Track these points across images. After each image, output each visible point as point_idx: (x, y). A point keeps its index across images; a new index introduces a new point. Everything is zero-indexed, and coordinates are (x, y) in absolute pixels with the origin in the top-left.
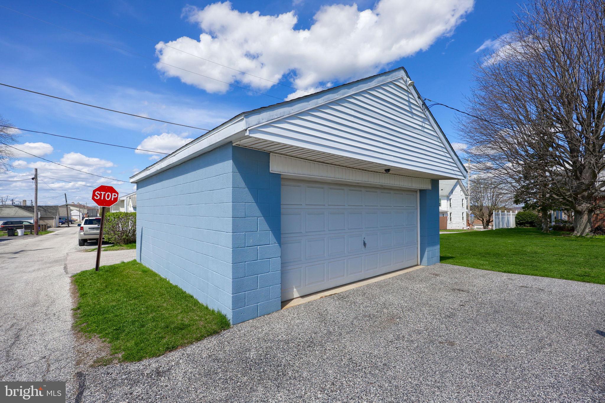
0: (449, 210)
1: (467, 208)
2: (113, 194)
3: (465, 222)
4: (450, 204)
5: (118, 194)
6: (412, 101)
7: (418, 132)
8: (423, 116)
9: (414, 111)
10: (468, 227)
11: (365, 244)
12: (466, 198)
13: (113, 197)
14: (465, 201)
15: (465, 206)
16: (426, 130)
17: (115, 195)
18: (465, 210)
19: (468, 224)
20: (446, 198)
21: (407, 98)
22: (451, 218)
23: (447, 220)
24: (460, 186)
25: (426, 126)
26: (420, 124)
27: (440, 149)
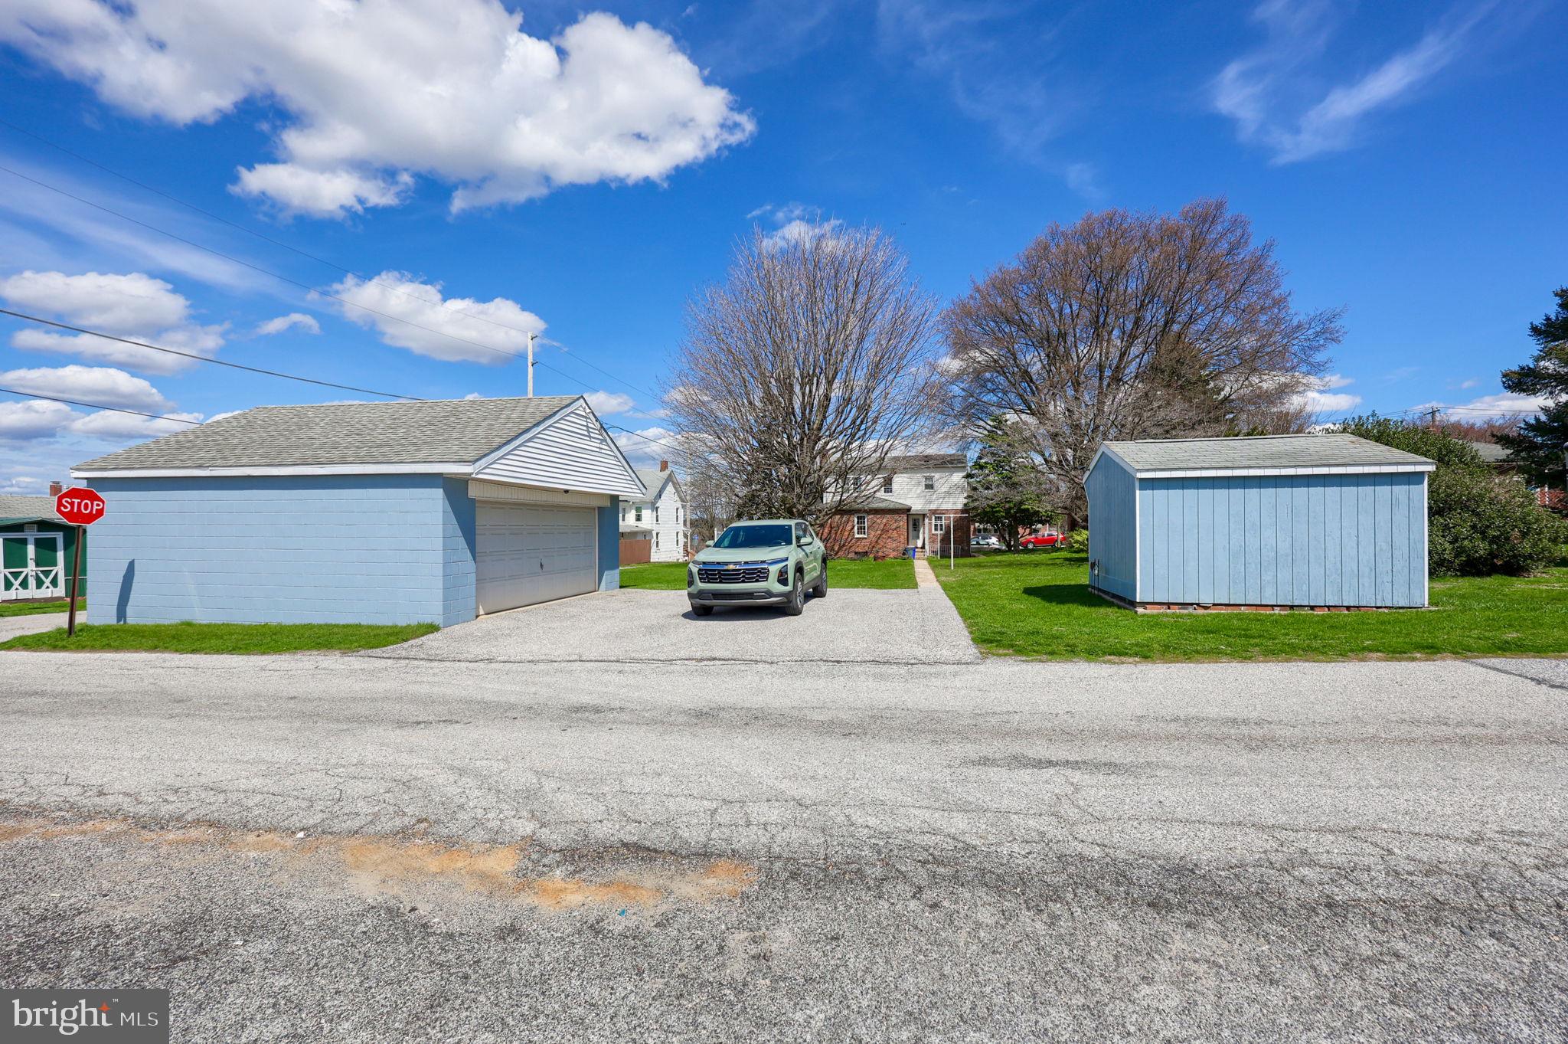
0: (655, 529)
1: (685, 524)
2: (95, 503)
3: (681, 549)
4: (657, 516)
5: (103, 502)
6: (590, 425)
7: (596, 454)
8: (600, 437)
9: (592, 435)
10: (687, 558)
11: (542, 566)
12: (684, 507)
13: (95, 507)
14: (681, 512)
15: (681, 520)
16: (603, 451)
17: (98, 505)
18: (681, 528)
19: (687, 553)
20: (650, 505)
21: (585, 424)
22: (657, 542)
23: (650, 548)
24: (674, 483)
25: (603, 447)
26: (598, 445)
27: (617, 467)
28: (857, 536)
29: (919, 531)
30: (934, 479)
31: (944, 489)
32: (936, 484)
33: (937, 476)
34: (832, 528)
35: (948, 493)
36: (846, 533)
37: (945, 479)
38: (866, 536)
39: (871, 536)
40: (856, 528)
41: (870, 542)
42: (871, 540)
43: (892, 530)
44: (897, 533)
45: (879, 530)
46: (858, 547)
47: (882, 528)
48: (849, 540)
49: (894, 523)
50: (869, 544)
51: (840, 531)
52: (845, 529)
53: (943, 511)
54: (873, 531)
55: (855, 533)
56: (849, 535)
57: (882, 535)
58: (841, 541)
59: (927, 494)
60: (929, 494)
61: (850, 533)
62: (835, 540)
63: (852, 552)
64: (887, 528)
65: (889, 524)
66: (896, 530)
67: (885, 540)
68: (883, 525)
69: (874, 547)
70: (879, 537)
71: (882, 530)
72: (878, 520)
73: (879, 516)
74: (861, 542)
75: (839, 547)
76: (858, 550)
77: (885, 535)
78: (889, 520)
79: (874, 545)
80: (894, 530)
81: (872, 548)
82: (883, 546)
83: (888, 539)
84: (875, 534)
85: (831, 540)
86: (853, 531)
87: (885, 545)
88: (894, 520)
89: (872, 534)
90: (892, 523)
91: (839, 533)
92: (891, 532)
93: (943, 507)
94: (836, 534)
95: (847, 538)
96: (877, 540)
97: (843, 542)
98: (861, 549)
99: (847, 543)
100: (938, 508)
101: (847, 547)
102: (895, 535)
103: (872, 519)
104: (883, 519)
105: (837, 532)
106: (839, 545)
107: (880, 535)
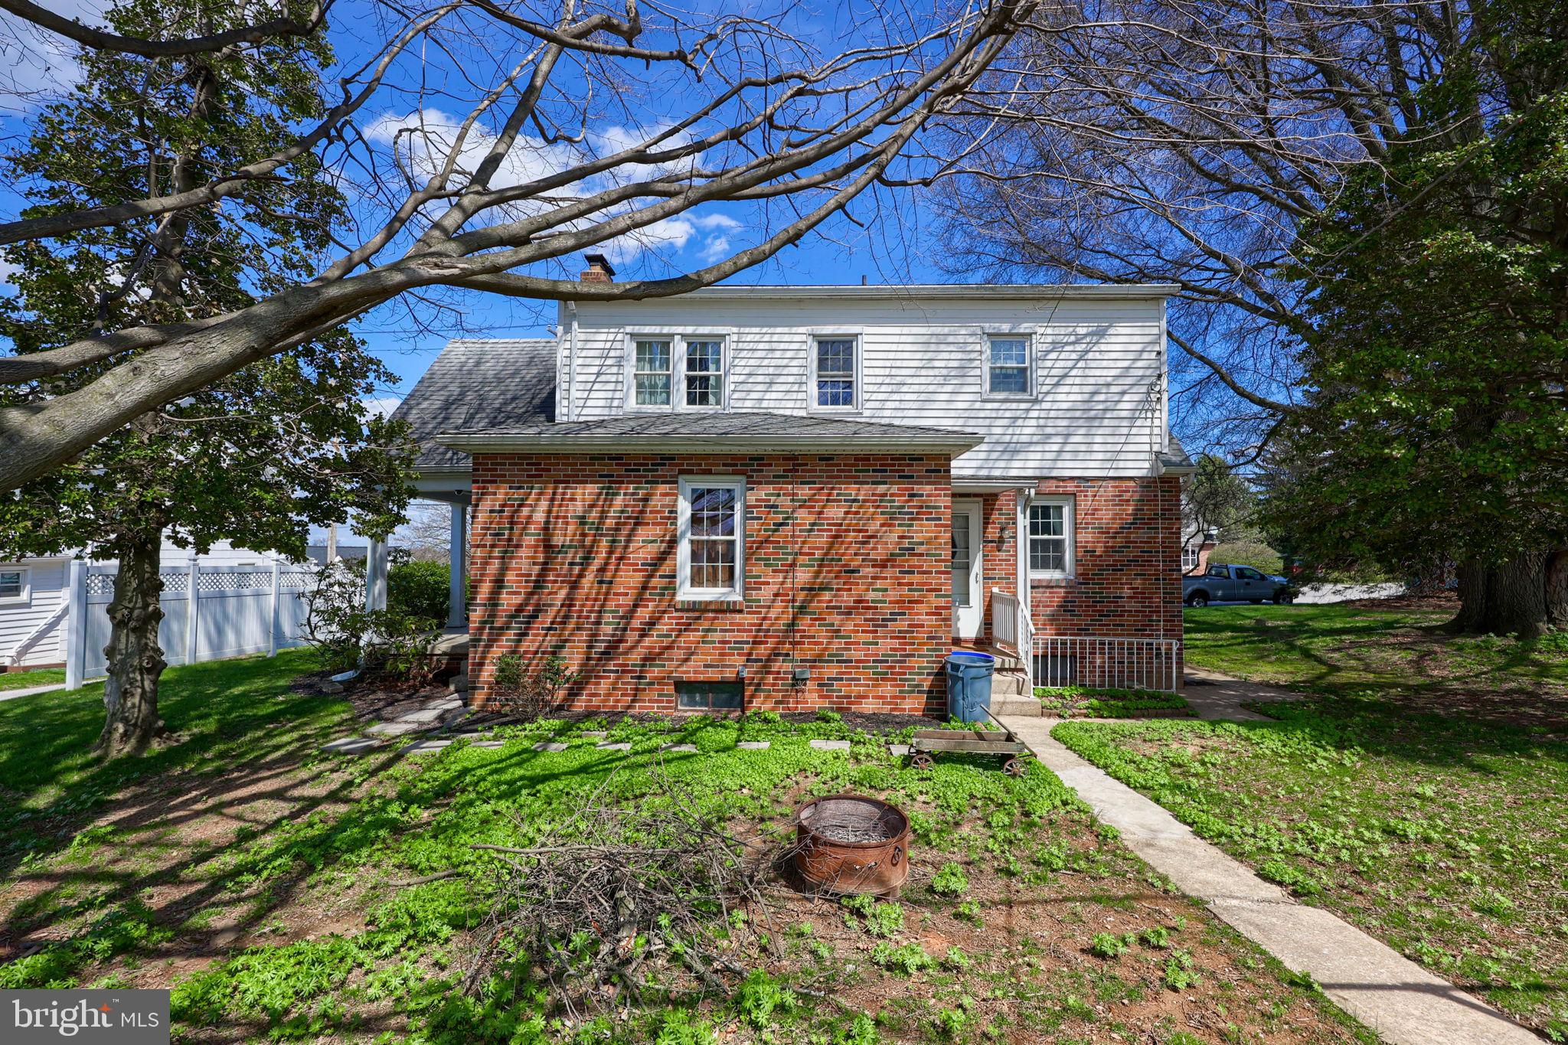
28: (687, 593)
29: (967, 568)
30: (1038, 346)
31: (1067, 397)
32: (1041, 376)
33: (1043, 333)
34: (548, 547)
35: (1089, 416)
36: (628, 580)
37: (1069, 354)
38: (736, 596)
39: (765, 594)
40: (684, 550)
41: (758, 631)
42: (764, 619)
43: (873, 566)
44: (899, 584)
45: (801, 566)
46: (692, 654)
47: (818, 554)
48: (643, 614)
49: (882, 525)
50: (754, 643)
51: (594, 567)
52: (621, 559)
53: (1071, 487)
54: (774, 571)
55: (678, 581)
56: (645, 588)
57: (821, 589)
58: (598, 623)
59: (1000, 414)
60: (1008, 414)
61: (651, 576)
62: (567, 617)
63: (660, 681)
64: (843, 554)
65: (860, 531)
66: (893, 566)
67: (836, 619)
68: (824, 539)
69: (779, 655)
70: (804, 601)
71: (820, 566)
72: (802, 514)
73: (804, 491)
74: (708, 630)
75: (588, 659)
76: (693, 671)
77: (838, 590)
78: (857, 513)
79: (778, 643)
80: (885, 566)
81: (768, 660)
82: (825, 649)
83: (850, 613)
84: (783, 583)
85: (546, 619)
86: (665, 569)
87: (837, 645)
88: (882, 513)
89: (768, 583)
90: (874, 526)
91: (589, 578)
92: (866, 577)
93: (1070, 468)
94: (574, 585)
95: (636, 606)
96: (794, 619)
97: (607, 630)
98: (706, 666)
99: (632, 637)
100: (1046, 473)
101: (635, 657)
102: (886, 590)
103: (772, 506)
104: (824, 507)
105: (581, 576)
106: (590, 647)
107: (811, 589)
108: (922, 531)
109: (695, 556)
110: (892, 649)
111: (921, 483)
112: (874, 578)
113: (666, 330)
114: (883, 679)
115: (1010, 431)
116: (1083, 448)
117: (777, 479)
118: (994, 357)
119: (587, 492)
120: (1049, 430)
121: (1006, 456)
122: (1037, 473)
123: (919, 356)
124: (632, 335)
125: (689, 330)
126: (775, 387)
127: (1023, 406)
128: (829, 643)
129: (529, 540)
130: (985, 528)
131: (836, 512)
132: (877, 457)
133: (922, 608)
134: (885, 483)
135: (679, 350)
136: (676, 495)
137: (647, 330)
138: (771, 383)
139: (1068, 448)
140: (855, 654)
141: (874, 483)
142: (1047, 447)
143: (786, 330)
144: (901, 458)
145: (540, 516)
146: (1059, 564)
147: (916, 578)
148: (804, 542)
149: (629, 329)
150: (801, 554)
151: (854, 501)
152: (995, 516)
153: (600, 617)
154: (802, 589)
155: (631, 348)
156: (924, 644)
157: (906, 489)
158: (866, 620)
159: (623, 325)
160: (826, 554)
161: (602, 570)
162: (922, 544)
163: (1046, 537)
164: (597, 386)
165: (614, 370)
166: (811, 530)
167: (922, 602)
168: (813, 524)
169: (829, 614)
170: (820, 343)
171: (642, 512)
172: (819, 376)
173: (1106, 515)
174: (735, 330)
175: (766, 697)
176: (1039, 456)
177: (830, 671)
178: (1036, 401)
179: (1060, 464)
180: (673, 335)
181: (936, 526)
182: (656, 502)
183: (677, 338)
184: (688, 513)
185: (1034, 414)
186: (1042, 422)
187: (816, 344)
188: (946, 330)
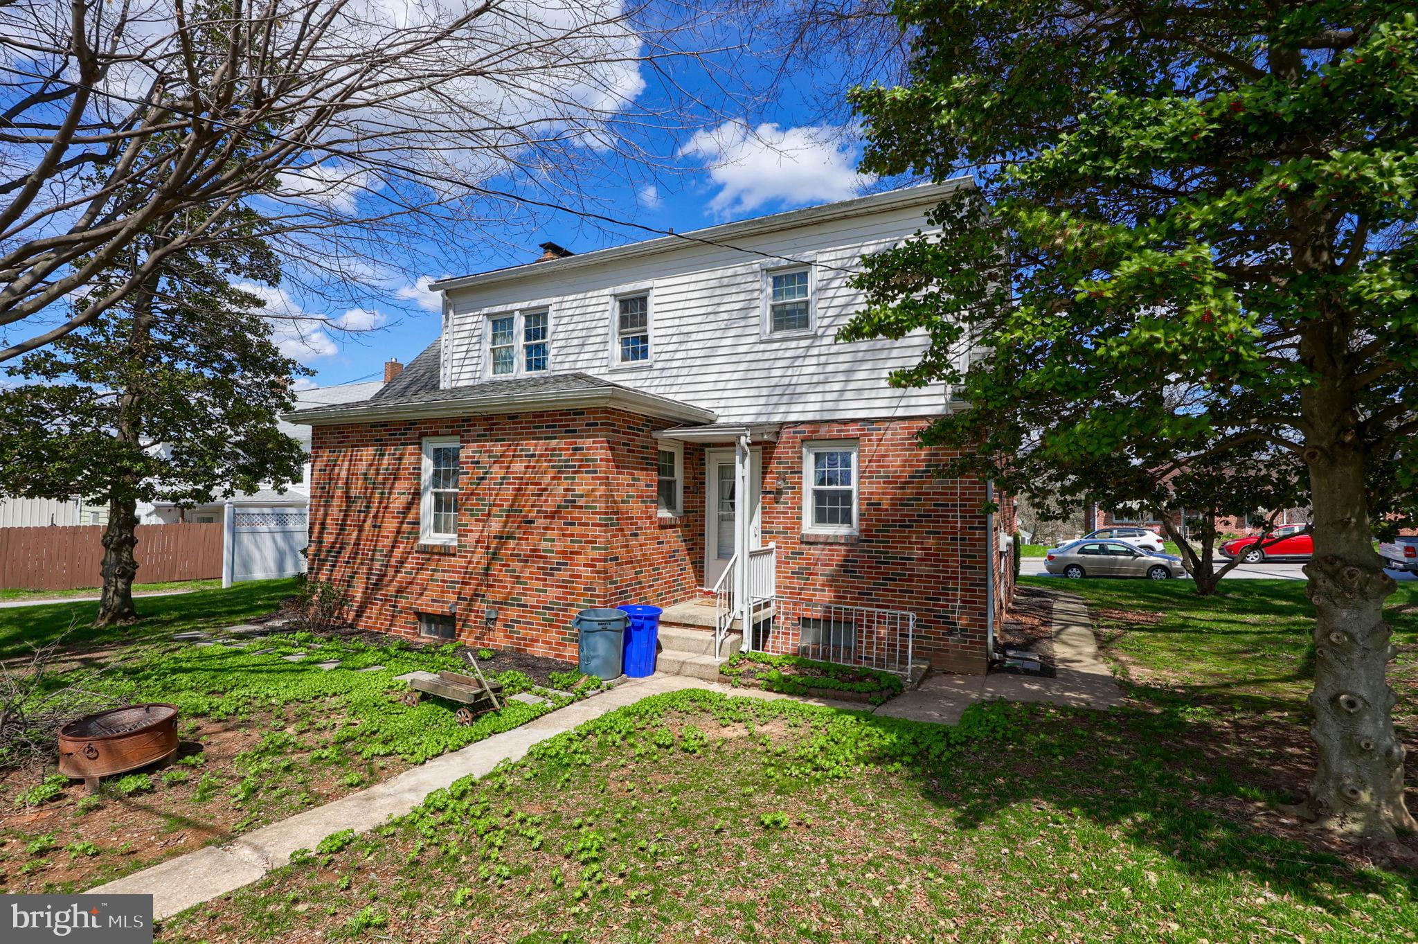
28: (430, 537)
30: (815, 277)
32: (822, 308)
34: (348, 498)
36: (390, 525)
39: (471, 538)
40: (428, 501)
41: (466, 573)
42: (470, 562)
43: (545, 517)
44: (564, 535)
45: (495, 516)
46: (425, 589)
47: (506, 505)
48: (398, 553)
49: (553, 478)
50: (463, 583)
51: (371, 515)
52: (386, 507)
53: (853, 430)
54: (477, 520)
55: (422, 527)
56: (398, 532)
57: (508, 538)
58: (372, 560)
59: (780, 354)
60: (789, 354)
61: (402, 523)
62: (357, 554)
63: (404, 610)
64: (524, 506)
65: (536, 484)
66: (559, 518)
67: (516, 565)
68: (509, 492)
69: (478, 595)
70: (496, 548)
71: (508, 516)
72: (496, 468)
73: (498, 448)
74: (434, 570)
75: (367, 588)
76: (425, 604)
77: (520, 539)
78: (534, 467)
79: (478, 585)
80: (553, 518)
81: (471, 600)
82: (510, 593)
83: (527, 561)
84: (482, 531)
85: (346, 554)
86: (411, 518)
87: (518, 589)
88: (553, 467)
89: (471, 531)
90: (546, 480)
91: (369, 523)
92: (538, 528)
93: (853, 410)
94: (361, 530)
95: (393, 547)
96: (489, 564)
97: (377, 565)
98: (433, 601)
99: (391, 572)
100: (827, 416)
101: (392, 589)
102: (553, 540)
103: (478, 462)
104: (511, 462)
105: (364, 521)
106: (368, 579)
107: (501, 538)
108: (583, 484)
109: (438, 507)
110: (557, 598)
111: (582, 437)
112: (546, 529)
113: (510, 307)
114: (550, 626)
115: (790, 372)
116: (867, 384)
117: (481, 438)
118: (776, 294)
119: (368, 453)
120: (830, 368)
121: (785, 399)
122: (818, 417)
123: (706, 302)
124: (488, 315)
125: (524, 305)
126: (587, 348)
127: (804, 343)
128: (512, 588)
129: (339, 492)
130: (764, 478)
131: (518, 467)
132: (552, 414)
133: (580, 559)
134: (555, 438)
135: (520, 323)
136: (420, 454)
137: (497, 309)
138: (583, 345)
139: (852, 386)
140: (531, 600)
141: (547, 438)
142: (828, 387)
143: (595, 293)
144: (566, 413)
145: (344, 474)
146: (847, 519)
147: (577, 530)
148: (497, 495)
149: (486, 311)
150: (494, 505)
151: (533, 456)
152: (774, 466)
153: (373, 555)
154: (495, 537)
155: (488, 328)
156: (582, 595)
157: (571, 443)
158: (539, 568)
159: (480, 308)
160: (512, 506)
161: (375, 517)
162: (582, 496)
163: (833, 487)
164: (467, 362)
165: (477, 347)
166: (501, 484)
167: (580, 553)
168: (503, 478)
169: (513, 561)
170: (621, 302)
171: (398, 469)
172: (621, 334)
173: (895, 462)
174: (555, 299)
175: (470, 632)
176: (819, 397)
177: (513, 613)
178: (815, 337)
179: (842, 405)
180: (512, 312)
181: (593, 478)
182: (408, 460)
183: (517, 313)
184: (431, 471)
185: (815, 351)
186: (823, 359)
187: (618, 304)
188: (730, 272)
